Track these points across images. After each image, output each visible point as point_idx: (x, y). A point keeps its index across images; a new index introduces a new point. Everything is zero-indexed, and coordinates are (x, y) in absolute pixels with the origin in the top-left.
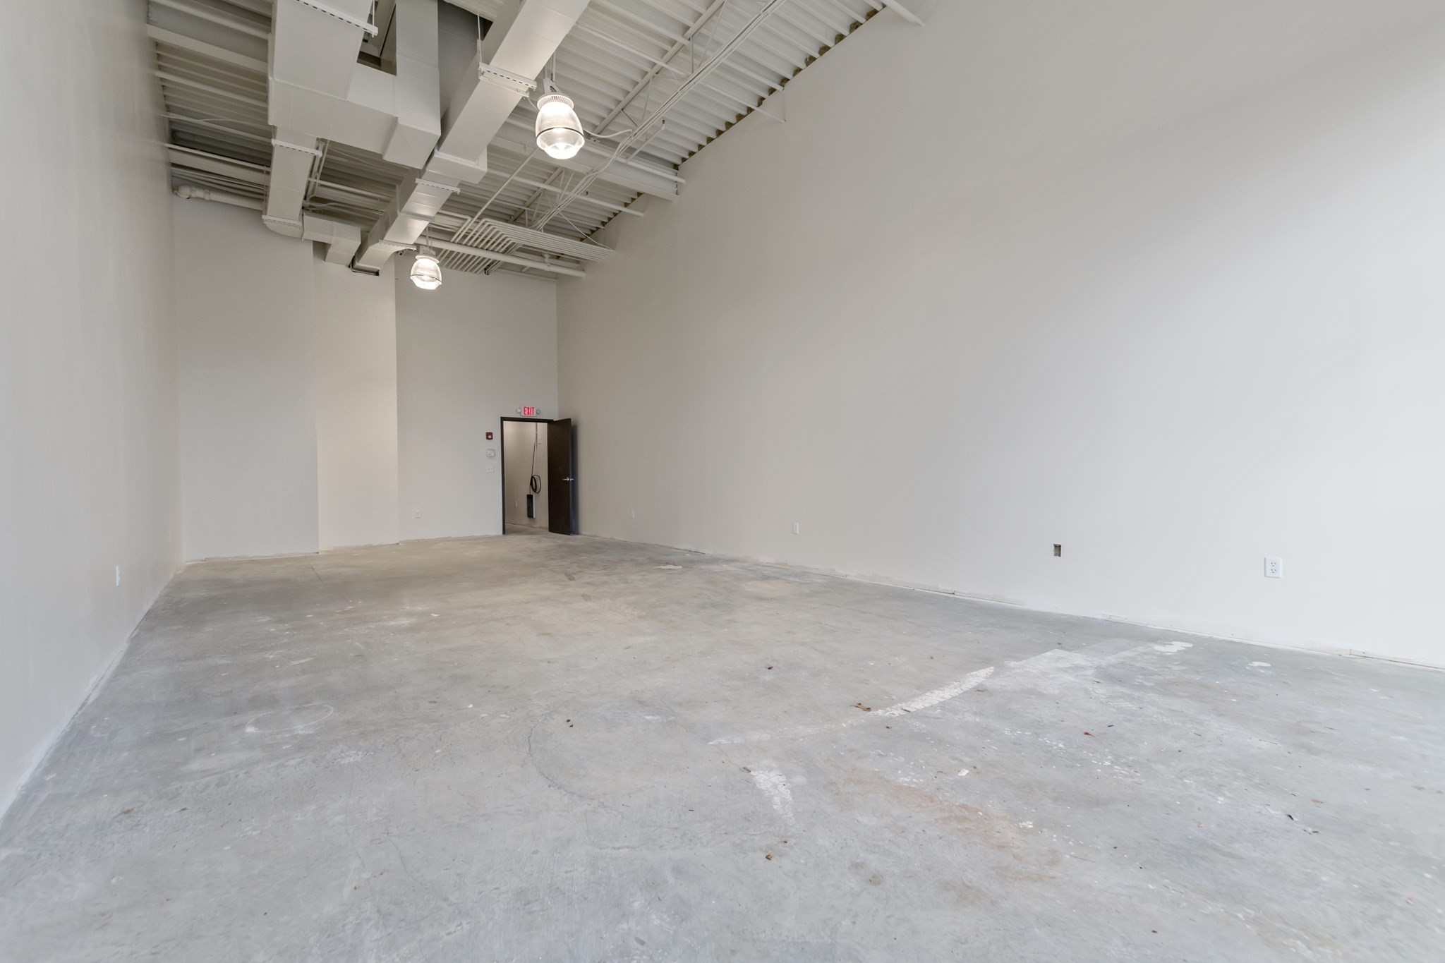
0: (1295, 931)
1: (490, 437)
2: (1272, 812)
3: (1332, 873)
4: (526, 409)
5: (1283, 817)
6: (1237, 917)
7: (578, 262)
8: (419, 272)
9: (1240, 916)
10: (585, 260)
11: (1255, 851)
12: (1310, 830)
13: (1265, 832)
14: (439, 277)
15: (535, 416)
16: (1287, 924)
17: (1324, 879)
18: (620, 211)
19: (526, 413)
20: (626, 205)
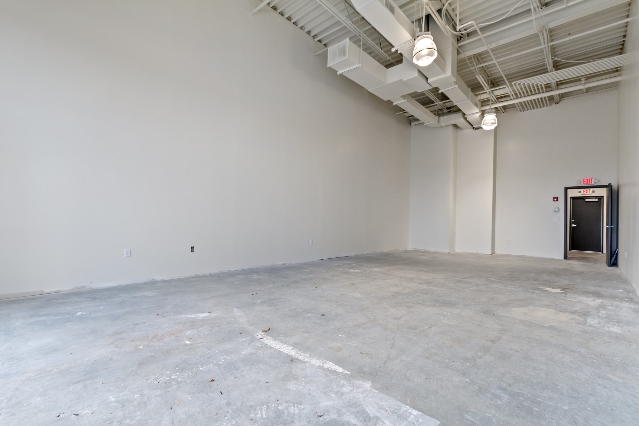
0: (37, 377)
1: (555, 199)
2: (86, 411)
3: (38, 403)
4: (585, 180)
5: (79, 413)
6: (56, 369)
7: (617, 70)
8: (486, 122)
9: (55, 370)
10: (620, 67)
11: (73, 389)
12: (62, 416)
13: (78, 399)
14: (495, 122)
15: (593, 184)
16: (41, 377)
17: (39, 398)
18: (627, 22)
19: (585, 183)
20: (628, 16)
